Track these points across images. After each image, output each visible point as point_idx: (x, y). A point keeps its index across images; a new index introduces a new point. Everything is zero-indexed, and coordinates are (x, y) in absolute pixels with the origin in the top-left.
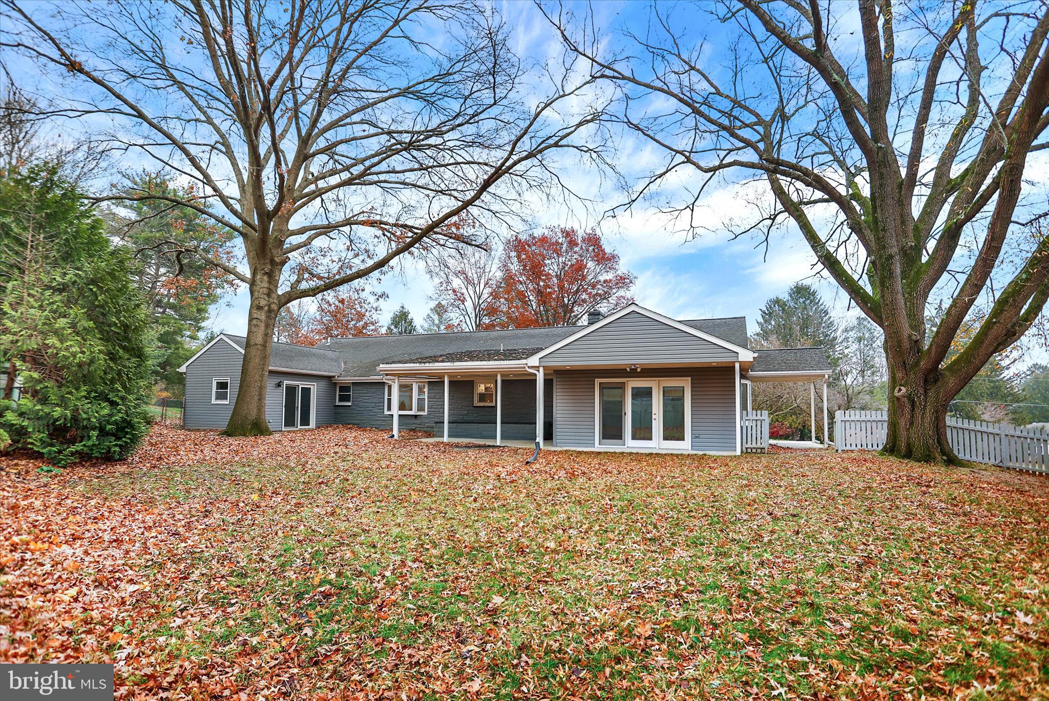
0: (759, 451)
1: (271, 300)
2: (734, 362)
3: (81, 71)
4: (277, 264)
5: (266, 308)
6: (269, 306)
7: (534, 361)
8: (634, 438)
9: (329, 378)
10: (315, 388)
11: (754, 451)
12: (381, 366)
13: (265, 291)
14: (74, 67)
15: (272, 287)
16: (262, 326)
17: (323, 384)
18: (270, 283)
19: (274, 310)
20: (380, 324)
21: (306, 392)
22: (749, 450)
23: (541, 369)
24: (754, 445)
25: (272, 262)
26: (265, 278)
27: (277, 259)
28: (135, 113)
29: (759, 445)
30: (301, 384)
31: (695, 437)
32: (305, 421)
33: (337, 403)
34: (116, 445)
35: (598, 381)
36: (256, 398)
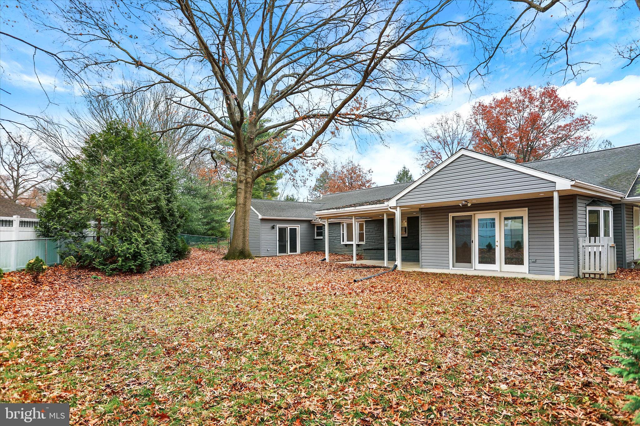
0: (598, 276)
1: (247, 176)
2: (553, 192)
3: (142, 65)
4: (249, 153)
5: (244, 181)
6: (246, 180)
7: (392, 203)
8: (480, 262)
9: (309, 221)
10: (299, 228)
11: (592, 276)
12: (316, 212)
13: (243, 171)
14: (138, 64)
15: (247, 168)
16: (243, 192)
17: (305, 225)
18: (246, 165)
19: (249, 182)
20: (372, 182)
21: (293, 231)
22: (587, 276)
23: (398, 208)
24: (592, 271)
25: (246, 152)
26: (243, 163)
27: (249, 151)
28: (168, 81)
29: (598, 271)
30: (289, 226)
31: (532, 262)
32: (293, 249)
33: (316, 238)
34: (134, 265)
35: (451, 215)
36: (241, 237)
